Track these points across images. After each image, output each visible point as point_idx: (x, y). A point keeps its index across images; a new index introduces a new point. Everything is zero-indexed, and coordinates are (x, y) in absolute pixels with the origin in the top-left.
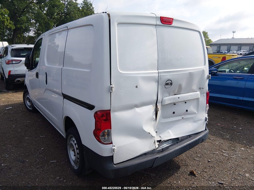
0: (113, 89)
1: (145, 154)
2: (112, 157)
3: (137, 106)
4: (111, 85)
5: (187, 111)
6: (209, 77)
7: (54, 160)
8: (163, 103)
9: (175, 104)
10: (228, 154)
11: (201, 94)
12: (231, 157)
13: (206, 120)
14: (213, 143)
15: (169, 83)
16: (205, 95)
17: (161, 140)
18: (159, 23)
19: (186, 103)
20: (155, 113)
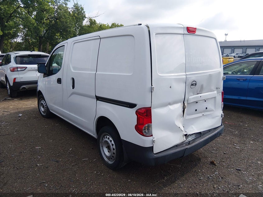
0: (154, 89)
1: (177, 146)
2: (152, 148)
3: (170, 104)
4: (152, 85)
5: (206, 108)
6: (224, 78)
7: (85, 158)
8: (189, 101)
9: (197, 103)
10: (240, 147)
11: (217, 93)
12: (243, 149)
13: (222, 117)
14: (225, 138)
15: (194, 84)
16: (221, 94)
17: (187, 134)
18: (186, 32)
19: (205, 101)
20: (182, 110)
